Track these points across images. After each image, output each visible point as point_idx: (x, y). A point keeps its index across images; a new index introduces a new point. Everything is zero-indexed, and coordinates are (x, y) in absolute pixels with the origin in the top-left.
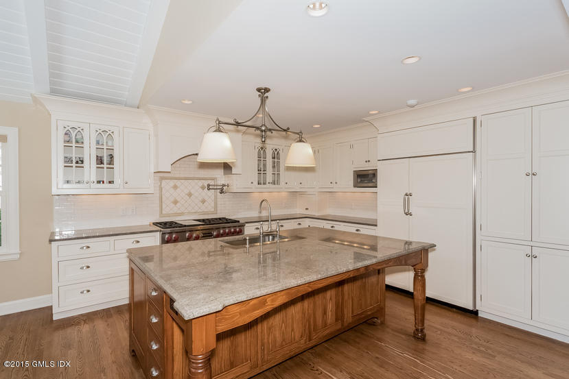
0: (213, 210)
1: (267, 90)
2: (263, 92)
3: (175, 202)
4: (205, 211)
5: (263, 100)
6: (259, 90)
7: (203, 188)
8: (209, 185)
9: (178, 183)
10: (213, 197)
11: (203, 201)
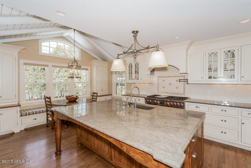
0: (183, 92)
1: (137, 32)
2: (135, 33)
3: (164, 87)
4: (178, 92)
5: (135, 37)
6: (133, 32)
7: (177, 81)
8: (180, 80)
9: (165, 79)
10: (183, 86)
11: (177, 88)
